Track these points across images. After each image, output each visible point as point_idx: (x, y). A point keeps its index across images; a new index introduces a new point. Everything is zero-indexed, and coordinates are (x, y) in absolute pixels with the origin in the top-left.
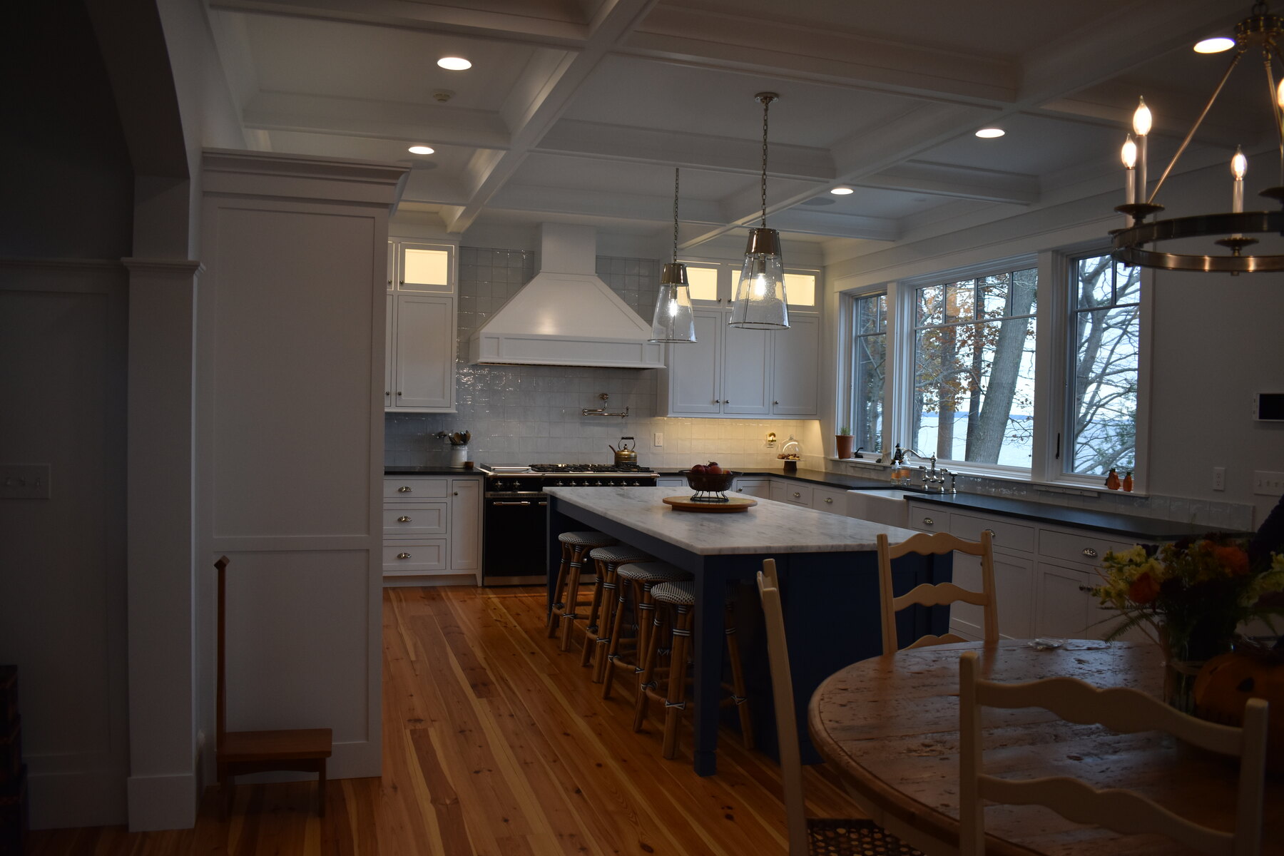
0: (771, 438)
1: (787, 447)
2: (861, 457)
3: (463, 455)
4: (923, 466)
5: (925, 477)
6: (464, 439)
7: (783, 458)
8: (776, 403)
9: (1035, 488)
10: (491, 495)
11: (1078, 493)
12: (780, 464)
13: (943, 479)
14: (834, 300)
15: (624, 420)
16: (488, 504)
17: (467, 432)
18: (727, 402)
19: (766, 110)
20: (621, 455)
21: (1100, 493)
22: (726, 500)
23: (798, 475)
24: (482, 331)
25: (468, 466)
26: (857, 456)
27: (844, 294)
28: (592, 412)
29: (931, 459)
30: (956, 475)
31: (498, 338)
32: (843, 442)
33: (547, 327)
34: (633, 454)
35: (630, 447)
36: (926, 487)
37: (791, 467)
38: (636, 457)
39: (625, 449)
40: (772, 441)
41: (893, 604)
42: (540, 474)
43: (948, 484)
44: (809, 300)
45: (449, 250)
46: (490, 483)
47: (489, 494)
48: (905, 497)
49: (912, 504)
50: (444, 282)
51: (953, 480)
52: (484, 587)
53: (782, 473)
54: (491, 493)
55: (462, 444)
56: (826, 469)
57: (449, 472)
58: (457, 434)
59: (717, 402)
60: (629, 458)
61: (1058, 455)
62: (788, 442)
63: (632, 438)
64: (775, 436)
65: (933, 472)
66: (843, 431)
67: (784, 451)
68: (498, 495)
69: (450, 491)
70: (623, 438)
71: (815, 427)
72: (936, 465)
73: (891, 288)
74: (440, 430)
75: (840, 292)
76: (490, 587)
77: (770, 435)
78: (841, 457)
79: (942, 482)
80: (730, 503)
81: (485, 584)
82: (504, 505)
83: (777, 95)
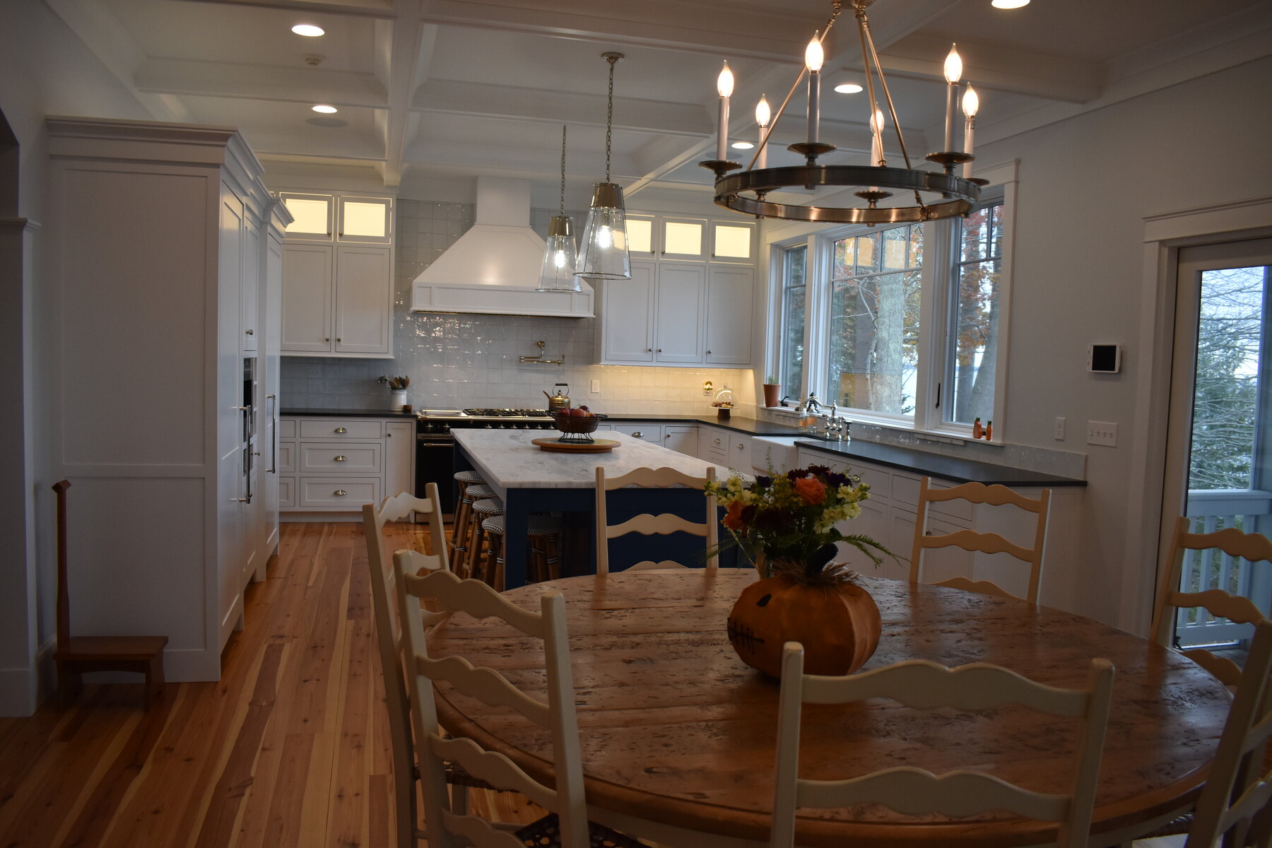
0: (708, 386)
1: (721, 395)
2: (787, 405)
3: (402, 399)
4: (825, 414)
5: (827, 425)
6: (403, 384)
7: (716, 406)
8: (710, 352)
9: (916, 436)
10: (423, 437)
11: (948, 441)
12: (715, 411)
13: (841, 427)
14: (766, 251)
15: (561, 367)
16: (419, 443)
17: (407, 377)
18: (660, 351)
19: (612, 69)
20: (554, 400)
21: (966, 442)
22: (592, 441)
23: (732, 424)
24: (415, 281)
25: (407, 410)
26: (784, 404)
27: (775, 246)
28: (530, 359)
29: (831, 408)
30: (851, 423)
31: (431, 287)
32: (770, 391)
33: (491, 277)
34: (566, 400)
35: (564, 394)
36: (828, 434)
37: (724, 414)
38: (569, 402)
39: (559, 394)
40: (709, 389)
41: (607, 532)
42: (470, 417)
43: (844, 432)
44: (745, 253)
45: (387, 203)
46: (422, 425)
47: (421, 436)
48: (795, 443)
49: (801, 450)
50: (382, 233)
51: (848, 428)
52: (416, 523)
53: (716, 422)
54: (423, 435)
55: (401, 389)
56: (757, 417)
57: (388, 414)
58: (396, 379)
59: (650, 350)
60: (563, 403)
61: (938, 405)
62: (721, 391)
63: (566, 385)
64: (711, 384)
65: (833, 420)
66: (771, 380)
67: (717, 399)
68: (428, 437)
69: (384, 433)
70: (557, 385)
71: (750, 375)
72: (836, 412)
73: (811, 242)
74: (382, 375)
75: (771, 244)
76: (421, 524)
77: (707, 384)
78: (768, 405)
79: (840, 430)
80: (595, 444)
81: (417, 521)
82: (434, 447)
83: (622, 56)
